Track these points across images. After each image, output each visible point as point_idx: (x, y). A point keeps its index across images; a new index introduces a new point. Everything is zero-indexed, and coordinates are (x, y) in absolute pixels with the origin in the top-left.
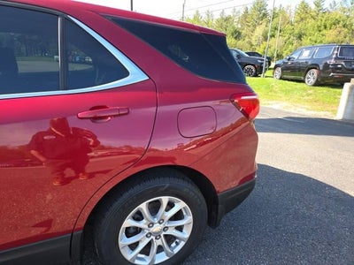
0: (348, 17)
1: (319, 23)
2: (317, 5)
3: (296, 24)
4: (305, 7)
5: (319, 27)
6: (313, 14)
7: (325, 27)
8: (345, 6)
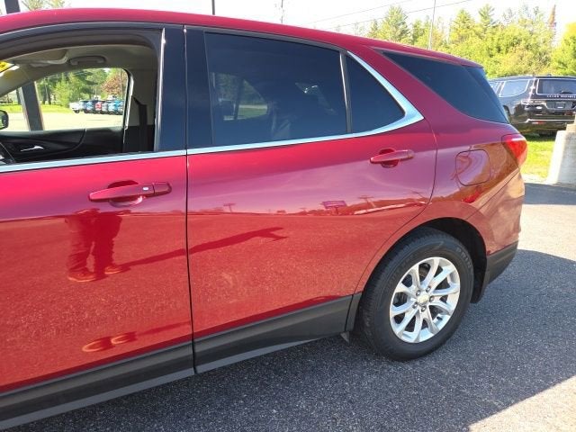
0: (531, 33)
1: (489, 43)
2: (485, 15)
3: (452, 46)
4: (465, 19)
5: (489, 49)
6: (479, 29)
7: (499, 50)
8: (525, 16)
